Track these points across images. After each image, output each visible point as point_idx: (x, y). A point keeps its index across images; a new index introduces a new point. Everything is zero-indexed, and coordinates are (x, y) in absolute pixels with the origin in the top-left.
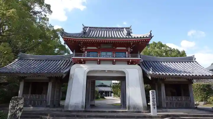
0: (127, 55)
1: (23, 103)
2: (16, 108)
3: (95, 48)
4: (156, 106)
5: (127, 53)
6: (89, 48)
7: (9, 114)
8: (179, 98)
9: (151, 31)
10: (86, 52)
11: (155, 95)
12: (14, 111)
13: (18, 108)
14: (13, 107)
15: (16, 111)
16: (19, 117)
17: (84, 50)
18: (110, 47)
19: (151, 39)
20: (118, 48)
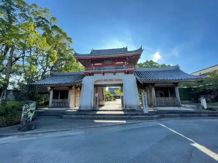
0: (124, 67)
1: (34, 106)
2: (27, 110)
3: (101, 64)
4: (147, 106)
5: (124, 66)
6: (96, 64)
7: (23, 115)
8: (167, 99)
9: (142, 46)
10: (94, 67)
11: (146, 97)
12: (26, 112)
13: (29, 110)
14: (26, 110)
15: (28, 113)
16: (30, 117)
17: (92, 66)
18: (111, 62)
19: (142, 53)
20: (117, 63)
